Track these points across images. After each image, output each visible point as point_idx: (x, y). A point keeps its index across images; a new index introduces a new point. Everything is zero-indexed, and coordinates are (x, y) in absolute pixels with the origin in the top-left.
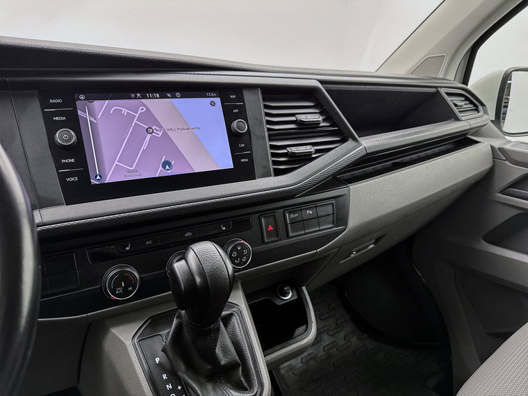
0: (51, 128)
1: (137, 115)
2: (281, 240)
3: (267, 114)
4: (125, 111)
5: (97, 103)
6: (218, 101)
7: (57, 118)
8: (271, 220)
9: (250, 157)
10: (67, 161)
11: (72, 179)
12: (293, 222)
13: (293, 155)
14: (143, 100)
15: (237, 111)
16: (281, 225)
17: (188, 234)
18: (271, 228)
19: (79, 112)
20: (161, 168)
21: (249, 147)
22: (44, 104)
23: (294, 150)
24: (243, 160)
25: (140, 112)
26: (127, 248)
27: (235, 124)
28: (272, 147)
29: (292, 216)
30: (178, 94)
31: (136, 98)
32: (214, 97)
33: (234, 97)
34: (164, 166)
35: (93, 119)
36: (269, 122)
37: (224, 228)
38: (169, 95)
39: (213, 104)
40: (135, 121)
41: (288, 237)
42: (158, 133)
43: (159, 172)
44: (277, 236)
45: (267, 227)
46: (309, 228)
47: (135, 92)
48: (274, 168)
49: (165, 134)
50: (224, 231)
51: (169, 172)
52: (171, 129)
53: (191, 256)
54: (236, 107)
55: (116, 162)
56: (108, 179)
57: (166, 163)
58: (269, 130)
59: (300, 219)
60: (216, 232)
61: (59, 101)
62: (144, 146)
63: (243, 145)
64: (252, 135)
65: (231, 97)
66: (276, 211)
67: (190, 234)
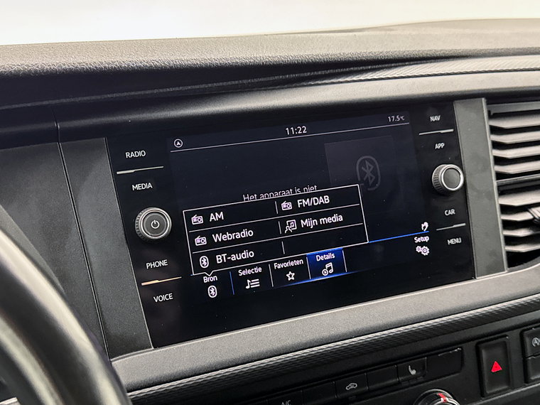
0: (130, 205)
2: (514, 388)
7: (138, 187)
8: (499, 352)
9: (465, 234)
10: (154, 264)
11: (164, 298)
15: (442, 145)
16: (516, 359)
17: (352, 386)
18: (497, 368)
21: (464, 214)
22: (118, 162)
24: (451, 242)
27: (440, 173)
32: (402, 121)
33: (437, 118)
36: (499, 161)
37: (413, 372)
41: (527, 381)
44: (508, 382)
45: (491, 366)
47: (267, 127)
48: (508, 253)
50: (415, 377)
54: (440, 138)
58: (500, 176)
61: (140, 154)
63: (452, 212)
64: (470, 192)
65: (432, 119)
66: (507, 333)
67: (355, 386)
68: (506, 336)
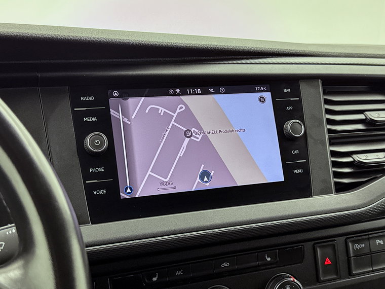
0: (82, 130)
1: (175, 115)
2: (340, 278)
3: (329, 112)
4: (162, 110)
5: (131, 101)
6: (268, 96)
7: (87, 119)
8: (329, 251)
9: (306, 167)
10: (95, 170)
11: (100, 192)
12: (358, 254)
13: (360, 165)
14: (182, 97)
15: (291, 108)
16: (342, 257)
17: (226, 264)
18: (328, 261)
19: (112, 112)
20: (198, 180)
21: (305, 154)
22: (75, 103)
23: (362, 158)
24: (296, 171)
25: (178, 111)
26: (155, 279)
27: (288, 125)
28: (334, 154)
29: (357, 246)
30: (222, 89)
31: (174, 94)
32: (264, 91)
33: (288, 90)
34: (202, 178)
35: (126, 120)
36: (330, 122)
37: (269, 259)
38: (212, 90)
39: (262, 100)
40: (172, 122)
41: (350, 274)
42: (197, 136)
43: (196, 185)
44: (337, 273)
45: (324, 260)
46: (378, 263)
47: (174, 87)
48: (336, 183)
49: (205, 138)
50: (270, 263)
51: (207, 184)
52: (212, 132)
54: (290, 103)
55: (149, 172)
56: (139, 194)
57: (205, 174)
58: (330, 131)
59: (367, 251)
60: (260, 262)
61: (90, 98)
62: (181, 154)
63: (297, 152)
64: (309, 139)
65: (285, 90)
66: (335, 239)
67: (228, 264)
68: (335, 240)
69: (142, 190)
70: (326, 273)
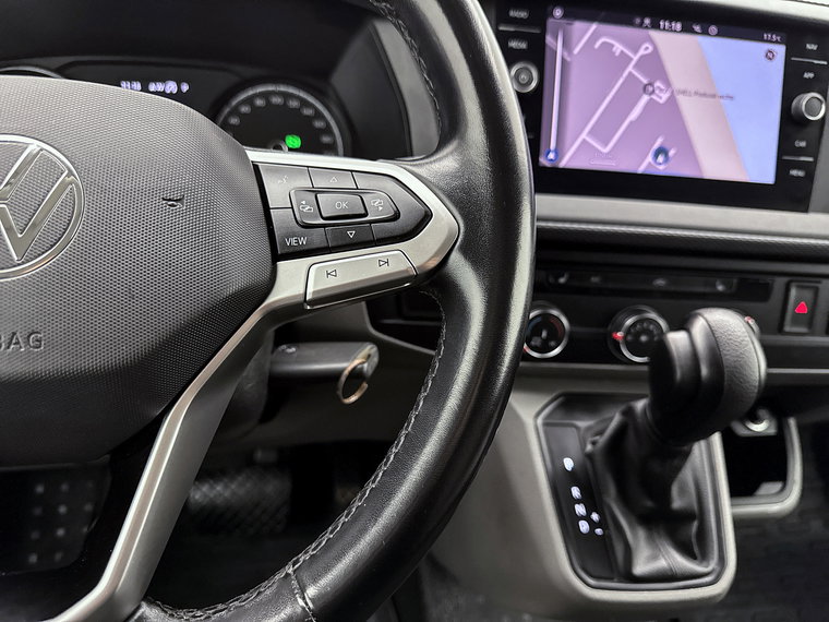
1: (636, 58)
4: (618, 48)
5: (578, 25)
6: (780, 51)
7: (513, 45)
9: (810, 169)
14: (654, 34)
15: (811, 75)
19: (549, 39)
20: (650, 159)
21: (814, 149)
24: (794, 173)
25: (642, 52)
26: (562, 280)
27: (803, 101)
30: (713, 29)
31: (641, 25)
32: (777, 42)
33: (814, 47)
34: (656, 155)
35: (566, 54)
37: (720, 289)
38: (697, 28)
39: (770, 56)
40: (630, 68)
42: (661, 95)
43: (645, 165)
44: (810, 327)
47: (643, 15)
49: (672, 100)
50: (720, 294)
51: (661, 167)
52: (684, 92)
53: (699, 326)
54: (811, 68)
55: (584, 135)
56: (565, 162)
57: (661, 151)
60: (708, 290)
61: (522, 15)
62: (633, 117)
63: (803, 144)
64: (826, 127)
65: (808, 46)
66: (821, 280)
68: (819, 282)
69: (571, 158)
70: (796, 321)
